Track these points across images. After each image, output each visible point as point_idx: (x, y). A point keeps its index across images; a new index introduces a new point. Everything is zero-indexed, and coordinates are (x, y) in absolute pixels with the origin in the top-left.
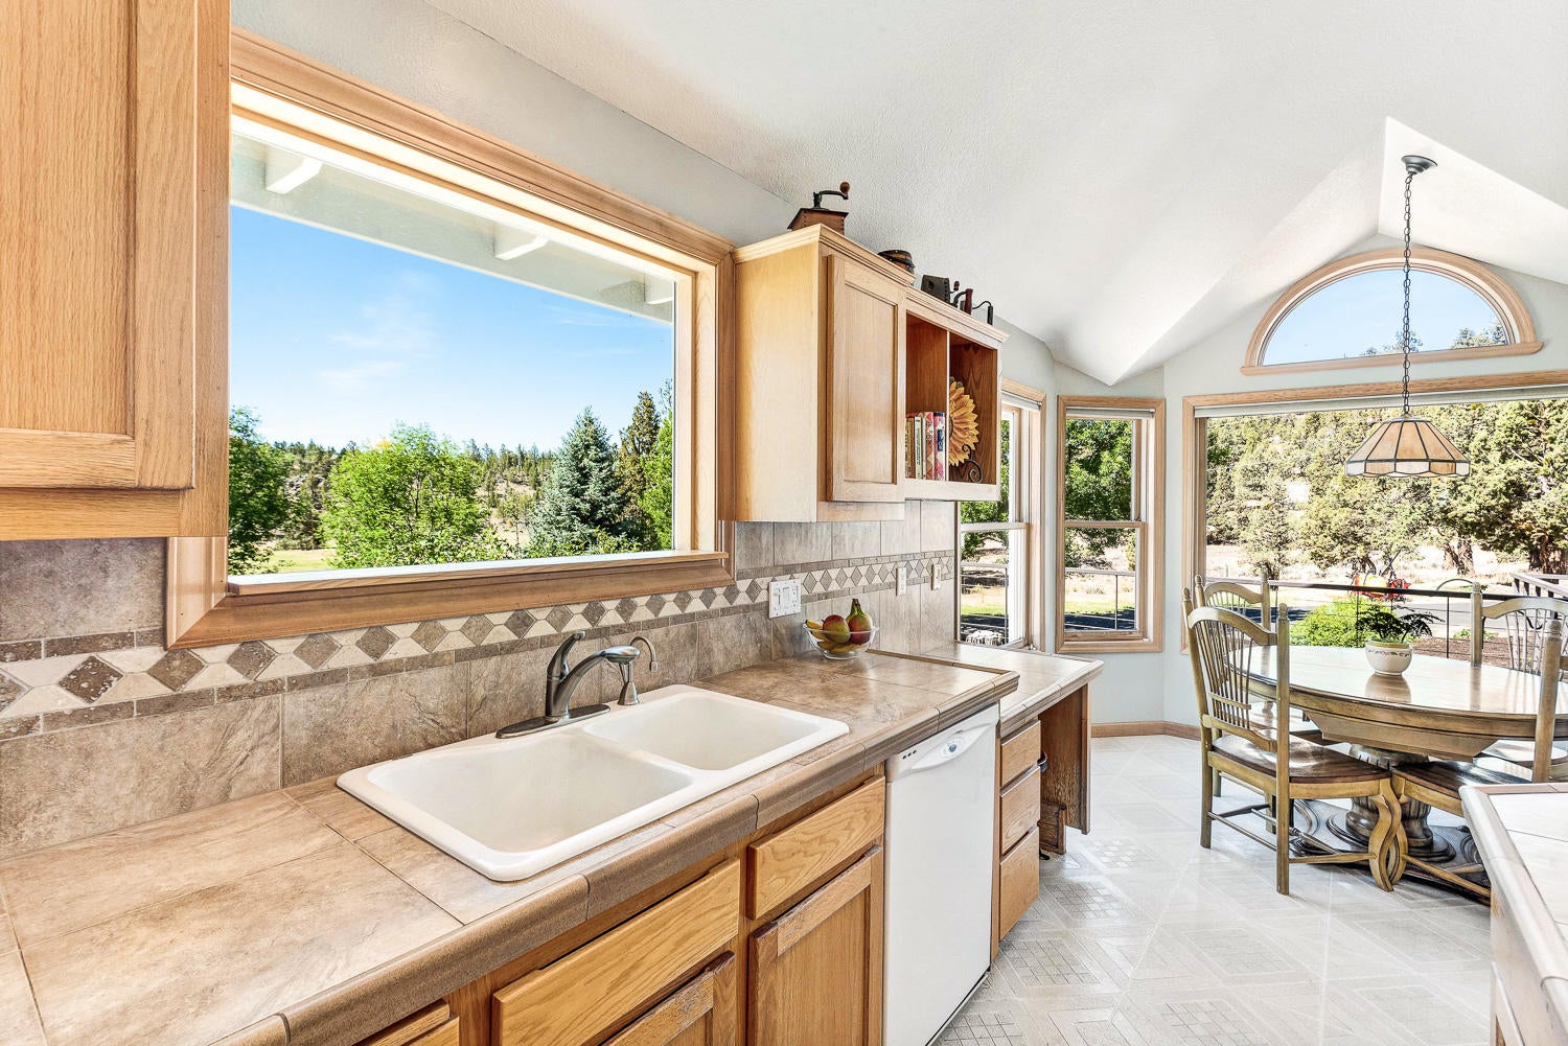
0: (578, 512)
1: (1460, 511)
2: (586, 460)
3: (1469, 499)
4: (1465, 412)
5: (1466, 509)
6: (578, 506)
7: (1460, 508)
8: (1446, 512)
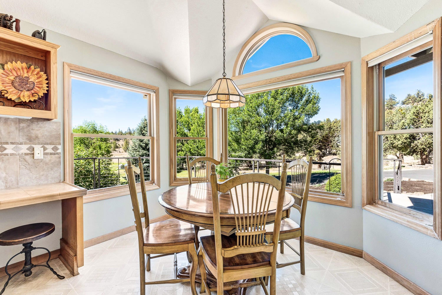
0: (141, 146)
1: (396, 144)
2: (144, 131)
3: (399, 140)
4: (400, 115)
5: (398, 143)
6: (141, 145)
7: (396, 143)
8: (393, 144)
